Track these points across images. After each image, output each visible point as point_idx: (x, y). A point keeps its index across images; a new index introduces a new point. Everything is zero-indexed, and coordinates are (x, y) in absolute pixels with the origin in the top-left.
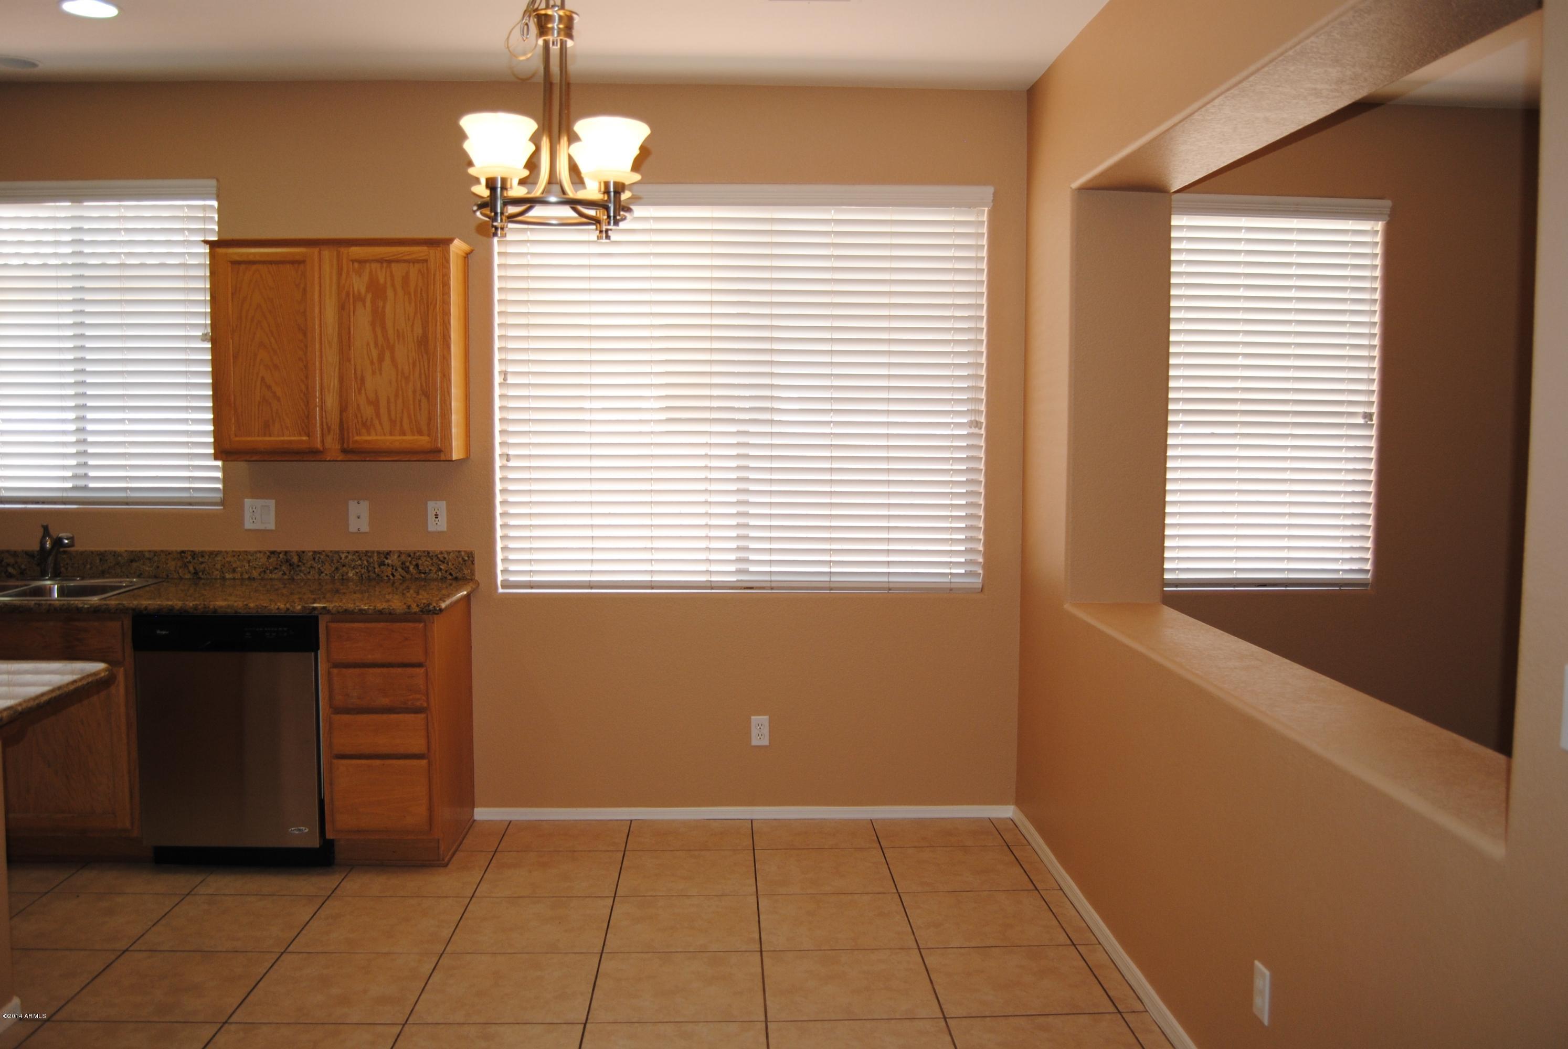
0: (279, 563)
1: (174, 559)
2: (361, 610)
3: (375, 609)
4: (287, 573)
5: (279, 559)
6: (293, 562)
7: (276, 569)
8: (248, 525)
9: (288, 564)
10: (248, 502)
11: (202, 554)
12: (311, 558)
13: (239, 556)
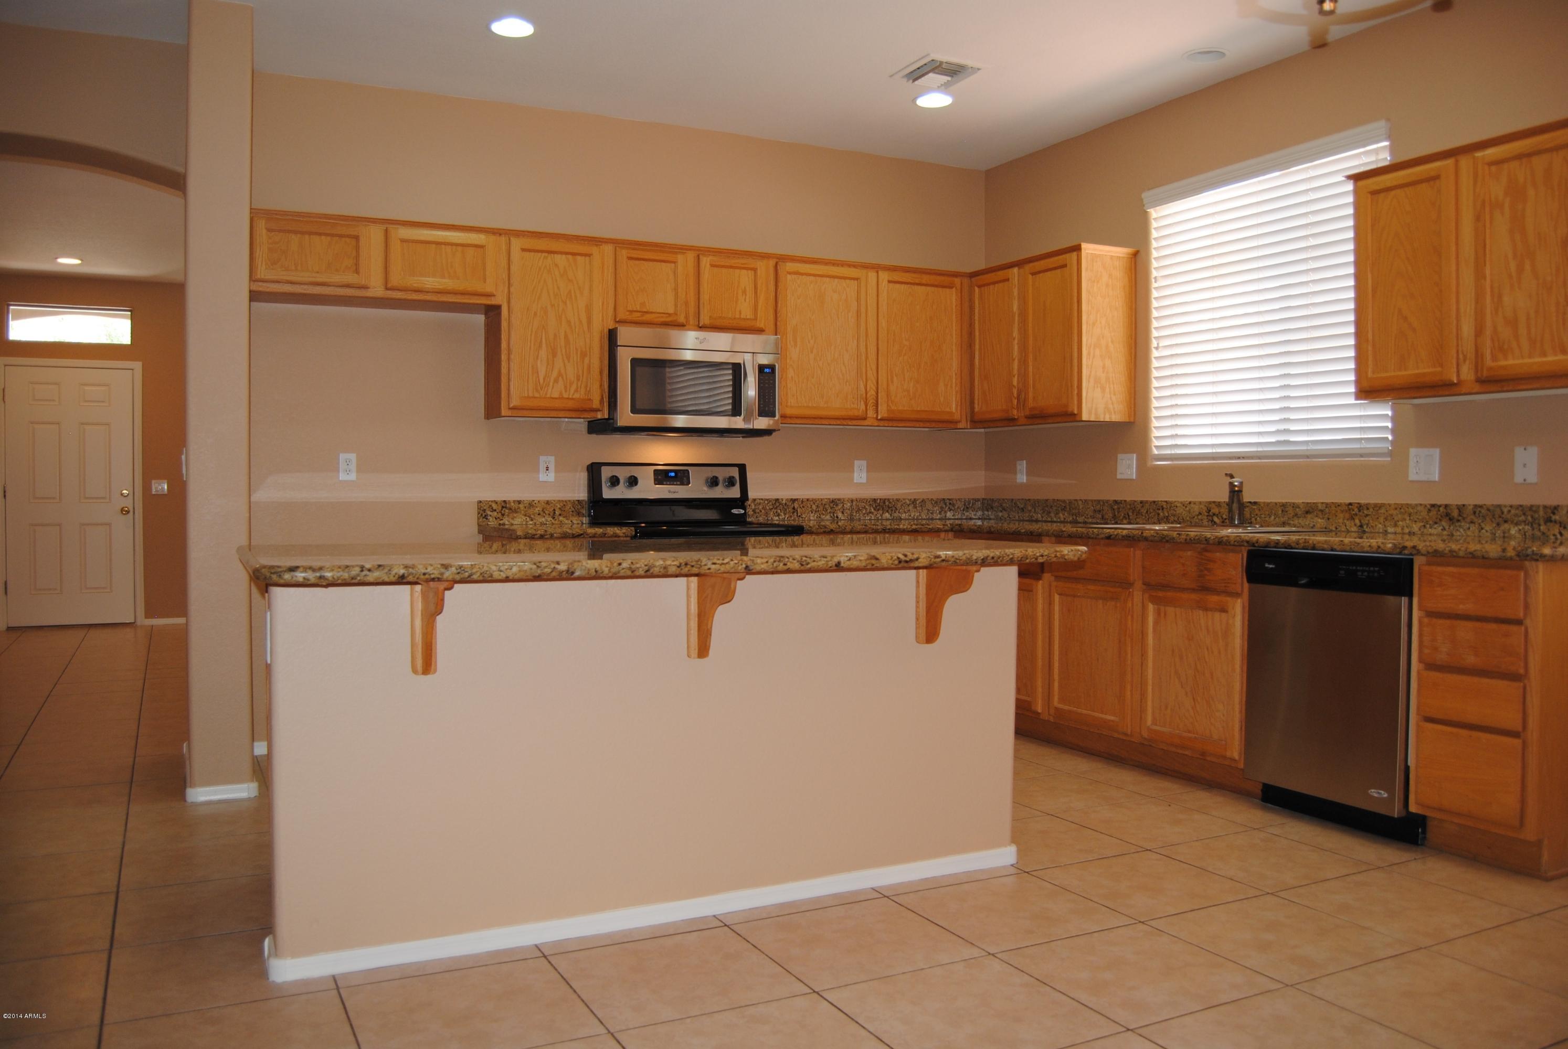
0: (1439, 517)
1: (1342, 511)
2: (1451, 551)
3: (1466, 550)
4: (1447, 527)
5: (1439, 513)
6: (1453, 517)
7: (1436, 523)
8: (1412, 476)
9: (1448, 518)
10: (1413, 451)
11: (1367, 507)
12: (1472, 512)
13: (1400, 509)
